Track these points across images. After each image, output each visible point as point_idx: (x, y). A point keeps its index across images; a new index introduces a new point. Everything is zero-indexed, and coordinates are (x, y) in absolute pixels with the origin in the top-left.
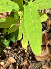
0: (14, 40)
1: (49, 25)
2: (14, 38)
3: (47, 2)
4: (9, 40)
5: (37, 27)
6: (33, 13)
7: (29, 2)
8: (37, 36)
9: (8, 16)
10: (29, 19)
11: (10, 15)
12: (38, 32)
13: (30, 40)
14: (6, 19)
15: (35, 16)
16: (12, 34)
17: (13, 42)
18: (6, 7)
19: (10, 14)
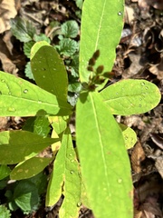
0: (29, 205)
1: (138, 163)
2: (28, 197)
3: (137, 97)
4: (10, 205)
5: (116, 165)
6: (103, 123)
7: (90, 93)
8: (117, 193)
9: (11, 127)
10: (91, 141)
11: (18, 125)
12: (120, 181)
13: (97, 204)
14: (10, 135)
15: (108, 133)
16: (21, 186)
17: (22, 212)
18: (20, 102)
19: (18, 122)
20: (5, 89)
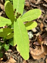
4: (9, 44)
5: (25, 38)
6: (21, 27)
10: (18, 32)
15: (22, 30)
17: (12, 46)
18: (1, 23)
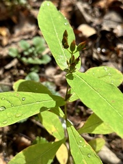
6: (95, 85)
18: (22, 108)
20: (7, 104)
